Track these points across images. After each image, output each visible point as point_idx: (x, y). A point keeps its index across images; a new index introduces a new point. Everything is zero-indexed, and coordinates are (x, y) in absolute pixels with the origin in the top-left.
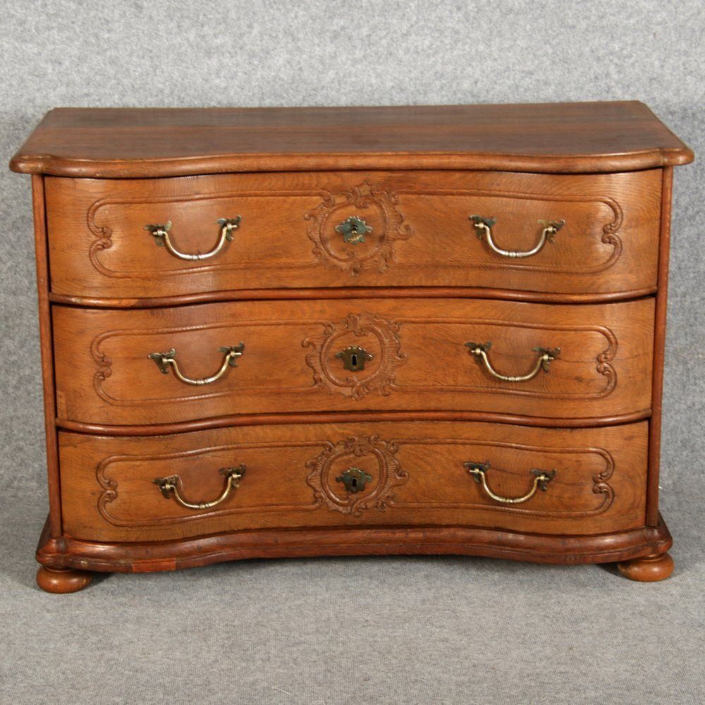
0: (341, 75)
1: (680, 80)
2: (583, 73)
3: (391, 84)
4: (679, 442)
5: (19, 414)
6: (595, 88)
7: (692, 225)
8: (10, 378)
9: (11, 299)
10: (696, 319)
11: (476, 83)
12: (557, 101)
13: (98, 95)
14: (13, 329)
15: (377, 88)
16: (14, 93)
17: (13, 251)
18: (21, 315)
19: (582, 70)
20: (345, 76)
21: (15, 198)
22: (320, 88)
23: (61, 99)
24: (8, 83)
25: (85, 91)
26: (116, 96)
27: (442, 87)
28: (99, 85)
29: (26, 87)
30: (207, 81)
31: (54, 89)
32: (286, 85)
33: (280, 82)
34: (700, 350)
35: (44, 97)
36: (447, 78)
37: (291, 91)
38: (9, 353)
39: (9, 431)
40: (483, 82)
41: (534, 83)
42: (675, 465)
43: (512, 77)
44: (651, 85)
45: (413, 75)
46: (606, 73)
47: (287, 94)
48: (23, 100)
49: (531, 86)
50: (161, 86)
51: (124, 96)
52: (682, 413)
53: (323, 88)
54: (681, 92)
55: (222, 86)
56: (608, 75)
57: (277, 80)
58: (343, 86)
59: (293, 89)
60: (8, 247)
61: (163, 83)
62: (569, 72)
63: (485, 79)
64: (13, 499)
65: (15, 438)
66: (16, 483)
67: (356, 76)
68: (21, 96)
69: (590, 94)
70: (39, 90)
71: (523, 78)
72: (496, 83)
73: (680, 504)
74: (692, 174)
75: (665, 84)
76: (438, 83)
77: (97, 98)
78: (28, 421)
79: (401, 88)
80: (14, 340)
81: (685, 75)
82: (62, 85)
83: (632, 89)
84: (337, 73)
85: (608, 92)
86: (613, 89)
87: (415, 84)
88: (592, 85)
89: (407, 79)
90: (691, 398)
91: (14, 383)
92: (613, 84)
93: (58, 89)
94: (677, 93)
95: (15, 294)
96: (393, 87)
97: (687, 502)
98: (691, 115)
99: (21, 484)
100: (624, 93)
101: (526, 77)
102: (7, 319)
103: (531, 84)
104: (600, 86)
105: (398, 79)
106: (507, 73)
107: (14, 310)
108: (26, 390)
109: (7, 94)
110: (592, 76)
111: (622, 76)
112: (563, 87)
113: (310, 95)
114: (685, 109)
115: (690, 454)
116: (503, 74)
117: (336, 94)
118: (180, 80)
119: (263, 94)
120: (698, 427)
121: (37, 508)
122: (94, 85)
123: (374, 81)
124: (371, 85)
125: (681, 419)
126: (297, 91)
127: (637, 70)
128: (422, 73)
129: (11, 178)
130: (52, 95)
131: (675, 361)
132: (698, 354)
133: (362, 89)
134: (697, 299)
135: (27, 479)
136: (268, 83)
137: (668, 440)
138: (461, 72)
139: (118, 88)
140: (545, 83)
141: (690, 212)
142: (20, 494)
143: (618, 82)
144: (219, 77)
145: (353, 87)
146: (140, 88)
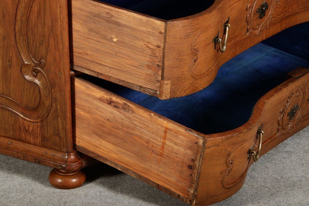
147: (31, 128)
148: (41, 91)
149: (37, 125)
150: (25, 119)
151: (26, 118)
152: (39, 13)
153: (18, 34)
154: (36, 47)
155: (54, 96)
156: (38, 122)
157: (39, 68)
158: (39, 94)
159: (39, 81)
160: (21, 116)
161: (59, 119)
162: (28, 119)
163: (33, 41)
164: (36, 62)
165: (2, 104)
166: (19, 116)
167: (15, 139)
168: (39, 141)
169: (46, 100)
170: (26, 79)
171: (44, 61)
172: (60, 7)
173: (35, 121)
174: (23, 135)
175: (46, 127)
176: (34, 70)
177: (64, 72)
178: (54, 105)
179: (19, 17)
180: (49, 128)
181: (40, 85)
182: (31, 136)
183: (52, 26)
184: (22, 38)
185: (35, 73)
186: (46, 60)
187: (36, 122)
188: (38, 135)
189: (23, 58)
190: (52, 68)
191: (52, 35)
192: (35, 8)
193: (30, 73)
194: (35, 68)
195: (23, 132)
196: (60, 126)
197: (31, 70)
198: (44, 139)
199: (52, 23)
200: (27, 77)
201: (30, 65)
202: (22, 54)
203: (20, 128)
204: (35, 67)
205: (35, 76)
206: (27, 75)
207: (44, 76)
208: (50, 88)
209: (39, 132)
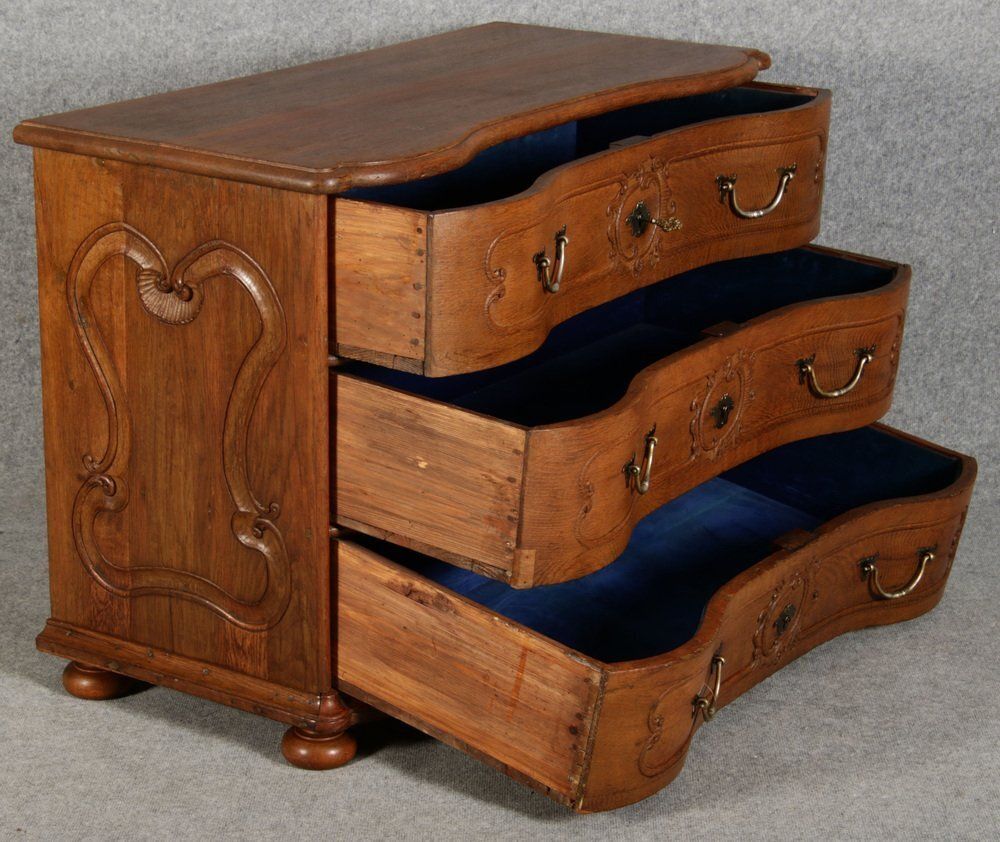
1: (783, 11)
3: (432, 7)
6: (678, 19)
11: (535, 8)
12: (632, 34)
13: (81, 10)
15: (415, 12)
22: (347, 9)
23: (37, 13)
26: (103, 12)
27: (493, 13)
35: (18, 8)
37: (312, 12)
40: (543, 7)
41: (605, 10)
44: (747, 17)
47: (308, 16)
49: (601, 14)
51: (112, 11)
53: (350, 9)
54: (784, 26)
58: (374, 7)
59: (314, 9)
72: (559, 9)
75: (765, 16)
76: (488, 7)
77: (80, 13)
79: (443, 12)
81: (790, 5)
83: (725, 21)
85: (695, 24)
86: (701, 20)
87: (461, 7)
92: (701, 14)
94: (780, 27)
96: (434, 11)
98: (796, 55)
100: (714, 26)
103: (601, 11)
104: (685, 16)
112: (640, 16)
113: (335, 18)
114: (790, 48)
117: (366, 17)
119: (278, 15)
124: (408, 8)
126: (320, 12)
133: (397, 13)
140: (619, 11)
143: (707, 12)
145: (386, 9)
147: (248, 642)
148: (270, 567)
149: (260, 637)
150: (236, 624)
151: (238, 622)
152: (271, 410)
153: (228, 453)
154: (264, 477)
155: (295, 577)
156: (262, 630)
157: (267, 521)
158: (265, 573)
159: (266, 546)
160: (230, 617)
161: (305, 625)
162: (242, 624)
163: (259, 466)
164: (262, 508)
165: (190, 593)
166: (224, 616)
167: (216, 664)
168: (262, 668)
169: (279, 585)
170: (240, 542)
171: (277, 505)
172: (314, 398)
173: (256, 628)
174: (232, 658)
175: (278, 643)
176: (258, 525)
177: (317, 529)
178: (295, 596)
179: (232, 419)
180: (284, 642)
181: (269, 556)
182: (247, 658)
183: (297, 436)
184: (235, 462)
185: (260, 531)
186: (281, 504)
187: (258, 631)
188: (262, 657)
189: (237, 499)
190: (294, 520)
191: (295, 453)
192: (265, 402)
193: (249, 529)
194: (259, 519)
195: (231, 651)
196: (307, 639)
197: (251, 523)
198: (273, 664)
199: (297, 431)
200: (244, 539)
201: (250, 514)
202: (235, 492)
203: (226, 641)
204: (260, 517)
205: (259, 537)
206: (243, 534)
207: (277, 536)
208: (287, 561)
209: (263, 649)
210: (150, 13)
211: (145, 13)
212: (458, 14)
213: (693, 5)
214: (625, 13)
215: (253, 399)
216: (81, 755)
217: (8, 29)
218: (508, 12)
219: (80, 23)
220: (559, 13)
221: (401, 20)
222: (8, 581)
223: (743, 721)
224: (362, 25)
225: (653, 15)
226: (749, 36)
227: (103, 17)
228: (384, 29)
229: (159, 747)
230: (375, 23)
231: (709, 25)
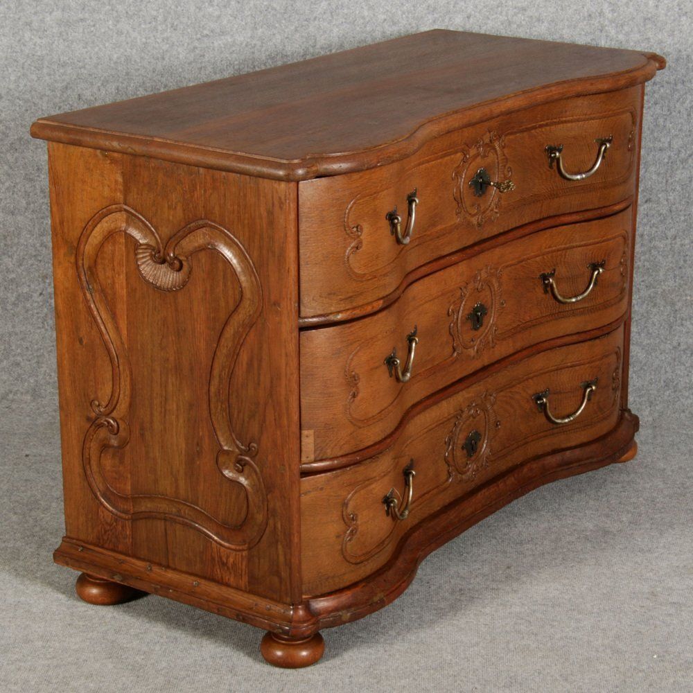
0: (334, 7)
1: (674, 20)
2: (576, 10)
3: (383, 17)
4: (662, 382)
5: (17, 330)
6: (588, 27)
7: (684, 168)
8: (9, 295)
9: (9, 217)
10: (685, 261)
11: (468, 18)
12: (550, 39)
13: (92, 21)
14: (11, 247)
15: (369, 21)
16: (11, 15)
17: (10, 172)
18: (19, 234)
19: (575, 8)
20: (337, 7)
21: (13, 120)
22: (312, 19)
23: (57, 24)
24: (6, 5)
25: (81, 16)
26: (110, 22)
27: (434, 22)
28: (94, 10)
29: (23, 10)
30: (200, 9)
31: (51, 13)
32: (278, 15)
33: (273, 12)
34: (688, 292)
35: (41, 20)
36: (440, 12)
37: (284, 22)
38: (8, 271)
39: (7, 346)
40: (475, 17)
41: (527, 19)
42: (657, 405)
43: (504, 13)
44: (645, 25)
45: (405, 8)
46: (599, 11)
47: (280, 25)
48: (20, 23)
49: (523, 23)
50: (154, 13)
51: (118, 22)
52: (667, 353)
53: (315, 19)
54: (675, 33)
55: (215, 15)
56: (601, 14)
57: (270, 10)
58: (335, 17)
59: (285, 19)
60: (6, 167)
61: (157, 10)
62: (562, 10)
63: (477, 14)
64: (7, 409)
65: (13, 353)
66: (11, 396)
67: (349, 8)
68: (19, 19)
69: (583, 33)
70: (35, 13)
71: (516, 14)
72: (488, 18)
73: (655, 437)
74: (685, 116)
75: (659, 24)
76: (430, 17)
77: (92, 24)
78: (26, 337)
79: (393, 21)
80: (12, 259)
81: (680, 16)
82: (58, 9)
83: (626, 28)
84: (329, 4)
85: (601, 31)
86: (607, 28)
87: (407, 17)
88: (585, 23)
89: (400, 13)
90: (676, 338)
91: (13, 299)
92: (607, 23)
93: (55, 13)
94: (672, 34)
95: (13, 213)
96: (385, 20)
97: (662, 436)
98: (685, 57)
99: (15, 397)
100: (617, 33)
101: (518, 13)
102: (5, 237)
103: (524, 20)
104: (593, 25)
105: (390, 12)
106: (500, 9)
107: (12, 229)
108: (24, 307)
109: (5, 17)
110: (586, 14)
111: (615, 14)
112: (556, 25)
113: (303, 26)
114: (680, 51)
115: (673, 394)
116: (496, 9)
117: (328, 26)
118: (173, 7)
120: (683, 367)
121: (28, 418)
122: (88, 10)
123: (366, 13)
124: (363, 18)
125: (666, 359)
126: (289, 21)
127: (631, 9)
128: (414, 6)
129: (9, 100)
130: (48, 19)
131: (663, 303)
132: (686, 295)
133: (355, 21)
134: (687, 241)
135: (22, 393)
136: (261, 12)
137: (651, 379)
138: (454, 7)
139: (112, 14)
140: (539, 20)
141: (682, 155)
142: (14, 406)
143: (612, 21)
144: (212, 6)
145: (346, 19)
146: (134, 14)
147: (231, 560)
148: (250, 499)
149: (242, 556)
150: (221, 545)
151: (223, 543)
152: (250, 364)
153: (213, 400)
154: (244, 421)
155: (271, 506)
156: (243, 550)
157: (247, 458)
158: (245, 502)
159: (246, 479)
160: (216, 538)
161: (280, 547)
162: (226, 544)
163: (239, 412)
164: (243, 447)
165: (182, 517)
166: (211, 537)
167: (205, 578)
168: (243, 582)
169: (257, 512)
170: (224, 476)
171: (255, 445)
172: (287, 355)
173: (238, 548)
174: (218, 572)
175: (257, 560)
176: (239, 461)
177: (290, 466)
178: (271, 522)
179: (216, 372)
180: (262, 560)
181: (248, 487)
182: (230, 573)
183: (271, 387)
184: (220, 407)
185: (241, 466)
186: (259, 444)
187: (239, 550)
188: (243, 573)
189: (221, 439)
190: (270, 458)
191: (270, 401)
192: (244, 357)
193: (232, 465)
194: (240, 457)
195: (218, 567)
196: (282, 559)
197: (233, 460)
198: (253, 579)
199: (272, 382)
200: (227, 473)
201: (233, 452)
202: (219, 433)
203: (213, 559)
204: (241, 455)
205: (241, 472)
206: (227, 468)
207: (255, 471)
208: (264, 492)
209: (244, 567)
210: (150, 23)
211: (145, 23)
212: (404, 22)
213: (600, 16)
214: (543, 22)
215: (234, 355)
216: (91, 655)
217: (33, 37)
218: (446, 20)
219: (92, 32)
220: (489, 22)
221: (358, 29)
222: (32, 499)
223: (651, 621)
224: (325, 32)
225: (567, 23)
226: (646, 41)
227: (111, 27)
228: (343, 35)
229: (157, 648)
230: (335, 30)
231: (613, 32)
